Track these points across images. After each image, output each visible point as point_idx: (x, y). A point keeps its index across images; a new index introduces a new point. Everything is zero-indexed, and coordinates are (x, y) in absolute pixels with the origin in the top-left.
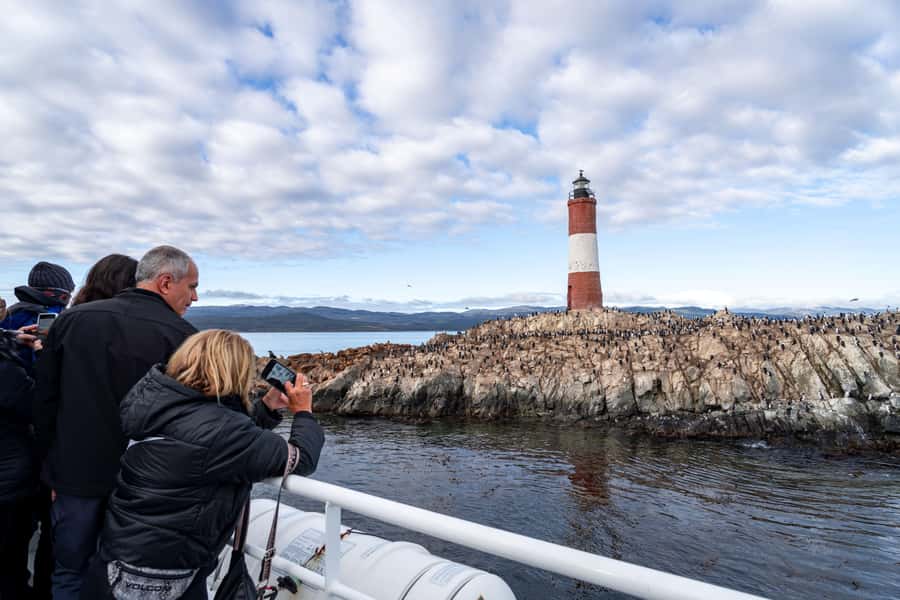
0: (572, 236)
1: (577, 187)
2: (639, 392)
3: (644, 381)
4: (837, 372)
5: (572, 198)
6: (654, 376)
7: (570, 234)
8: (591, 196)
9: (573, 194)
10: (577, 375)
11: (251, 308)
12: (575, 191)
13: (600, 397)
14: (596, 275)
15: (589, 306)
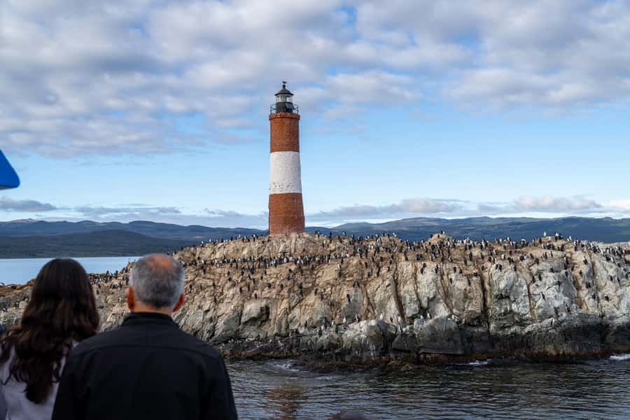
0: (272, 154)
1: (280, 100)
2: (244, 319)
3: (252, 308)
4: (405, 297)
5: (274, 112)
6: (263, 304)
7: (272, 151)
8: (294, 111)
9: (274, 107)
10: (202, 304)
11: (42, 224)
12: (277, 104)
13: (212, 324)
14: (298, 197)
15: (284, 231)
